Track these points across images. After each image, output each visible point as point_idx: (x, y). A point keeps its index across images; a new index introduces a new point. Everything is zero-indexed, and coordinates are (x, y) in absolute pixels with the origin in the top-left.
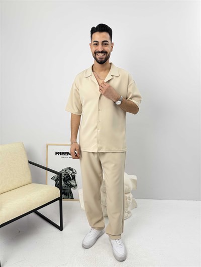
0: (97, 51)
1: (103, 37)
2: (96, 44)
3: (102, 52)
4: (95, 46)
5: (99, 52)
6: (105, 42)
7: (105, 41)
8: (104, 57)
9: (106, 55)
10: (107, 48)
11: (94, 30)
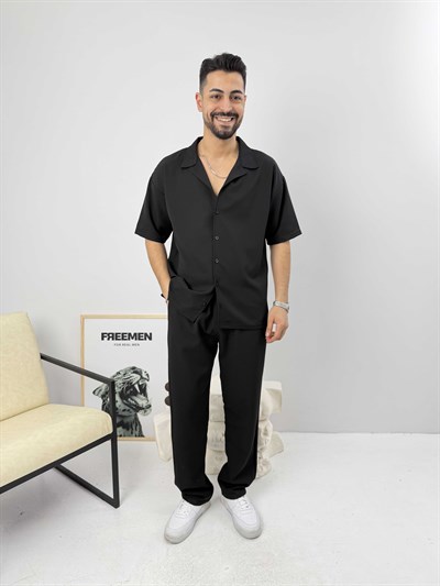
0: (218, 111)
1: (234, 82)
2: (217, 97)
3: (229, 114)
4: (214, 99)
5: (223, 114)
6: (237, 94)
7: (237, 91)
8: (232, 124)
9: (234, 121)
10: (238, 107)
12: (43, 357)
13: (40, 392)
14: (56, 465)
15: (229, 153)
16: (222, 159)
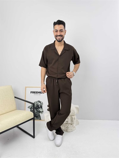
0: (57, 35)
1: (60, 27)
2: (57, 31)
3: (60, 36)
4: (56, 32)
5: (58, 36)
7: (61, 30)
8: (61, 38)
9: (62, 37)
10: (62, 34)
11: (55, 24)
12: (15, 97)
13: (14, 107)
14: (17, 126)
15: (62, 45)
16: (60, 47)
